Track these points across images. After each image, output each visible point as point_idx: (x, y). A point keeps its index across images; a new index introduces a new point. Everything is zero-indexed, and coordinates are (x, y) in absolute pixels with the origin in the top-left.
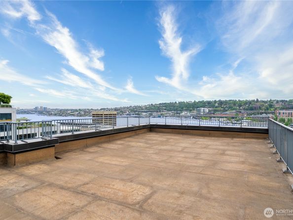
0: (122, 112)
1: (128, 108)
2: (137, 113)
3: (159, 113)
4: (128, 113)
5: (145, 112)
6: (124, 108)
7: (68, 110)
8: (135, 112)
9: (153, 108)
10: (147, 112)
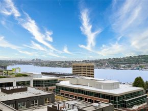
0: (102, 64)
1: (107, 60)
2: (115, 65)
3: (138, 65)
4: (107, 65)
5: (123, 64)
6: (104, 60)
7: (56, 62)
8: (113, 63)
9: (131, 60)
10: (125, 64)
